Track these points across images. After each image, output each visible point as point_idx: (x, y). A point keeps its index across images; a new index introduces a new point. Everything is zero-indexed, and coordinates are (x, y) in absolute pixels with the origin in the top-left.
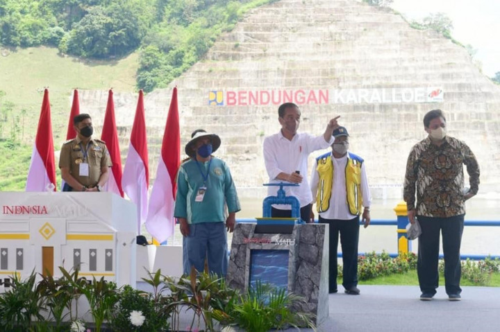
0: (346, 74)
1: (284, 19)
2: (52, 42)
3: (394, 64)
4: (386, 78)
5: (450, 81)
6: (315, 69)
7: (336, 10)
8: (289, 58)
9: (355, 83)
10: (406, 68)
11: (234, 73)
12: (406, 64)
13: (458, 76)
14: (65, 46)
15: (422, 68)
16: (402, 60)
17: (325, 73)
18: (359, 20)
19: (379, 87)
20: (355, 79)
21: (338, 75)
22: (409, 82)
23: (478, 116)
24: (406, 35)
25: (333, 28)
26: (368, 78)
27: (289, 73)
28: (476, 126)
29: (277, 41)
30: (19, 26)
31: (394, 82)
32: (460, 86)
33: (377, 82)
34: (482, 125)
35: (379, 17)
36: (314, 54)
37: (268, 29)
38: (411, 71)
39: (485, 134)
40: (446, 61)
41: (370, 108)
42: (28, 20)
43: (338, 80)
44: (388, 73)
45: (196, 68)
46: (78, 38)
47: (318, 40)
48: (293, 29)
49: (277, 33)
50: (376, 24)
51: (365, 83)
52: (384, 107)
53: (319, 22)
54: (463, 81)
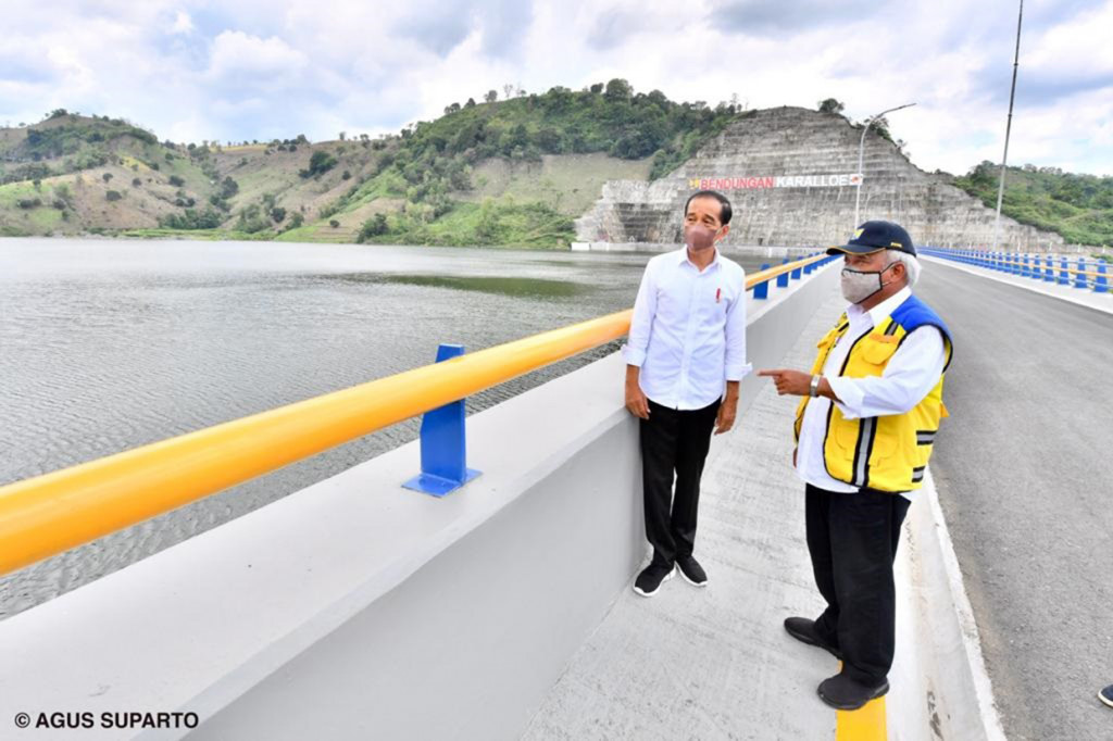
0: (792, 165)
1: (754, 127)
2: (605, 149)
3: (831, 157)
4: (822, 167)
5: (873, 169)
6: (769, 163)
7: (796, 118)
8: (752, 155)
9: (795, 172)
10: (839, 160)
11: (712, 166)
12: (840, 156)
13: (880, 164)
14: (611, 152)
15: (851, 159)
16: (838, 153)
17: (776, 165)
18: (811, 124)
19: (814, 174)
20: (796, 169)
21: (785, 166)
22: (839, 170)
23: (888, 195)
24: (846, 134)
25: (789, 132)
26: (807, 168)
27: (750, 166)
28: (883, 204)
29: (747, 143)
30: (586, 141)
31: (827, 170)
32: (880, 173)
33: (814, 170)
34: (890, 202)
35: (828, 121)
36: (771, 151)
37: (742, 134)
38: (843, 162)
39: (890, 210)
40: (873, 154)
41: (802, 190)
42: (592, 135)
43: (784, 170)
44: (823, 164)
45: (687, 164)
46: (620, 146)
47: (777, 140)
48: (760, 134)
49: (747, 137)
50: (824, 127)
51: (804, 171)
52: (813, 189)
53: (781, 127)
54: (883, 169)
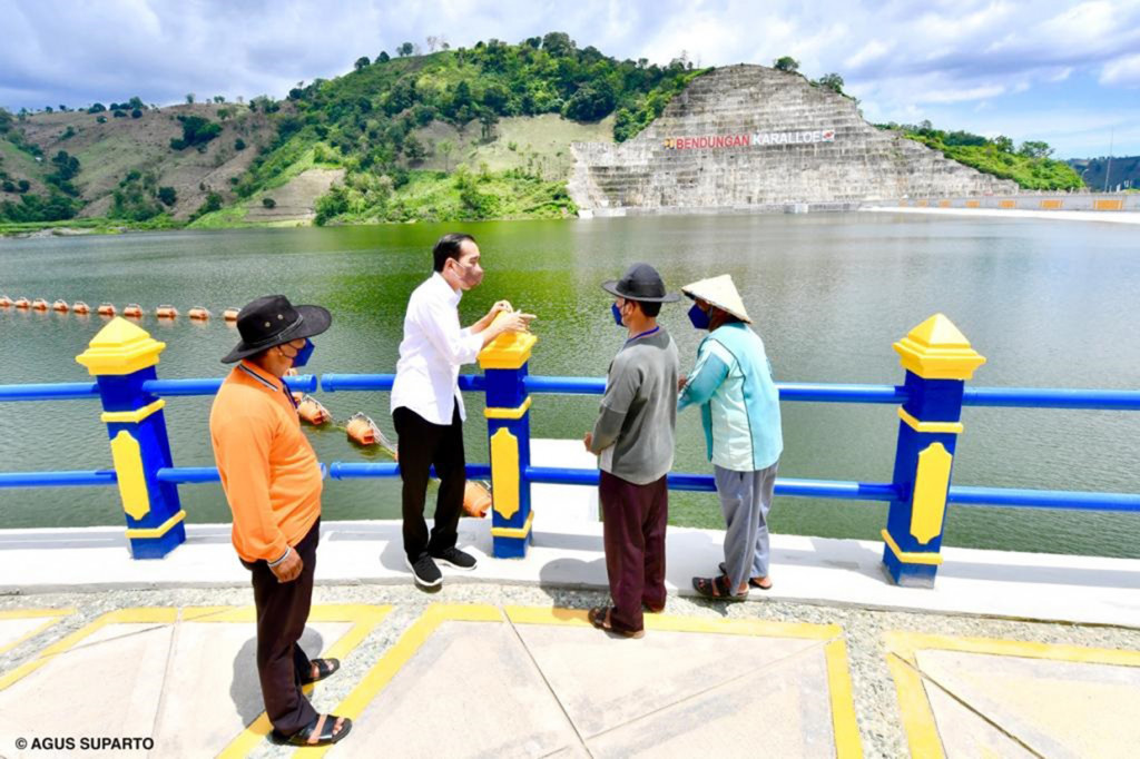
0: (763, 123)
1: (717, 85)
2: (556, 110)
3: (797, 114)
4: (792, 125)
5: (840, 126)
6: (739, 121)
7: (756, 76)
8: (719, 113)
9: (767, 130)
10: (806, 117)
11: (682, 126)
12: (807, 114)
13: (846, 121)
14: (564, 112)
15: (818, 116)
16: (804, 111)
17: (746, 123)
18: (772, 82)
19: (786, 131)
20: (768, 126)
21: (756, 124)
22: (808, 127)
23: (860, 151)
24: (807, 92)
25: (752, 89)
26: (778, 126)
27: (720, 124)
28: (858, 158)
29: (712, 101)
30: (535, 100)
31: (796, 127)
32: (847, 129)
33: (784, 128)
34: (863, 157)
35: (787, 79)
36: (738, 109)
37: (705, 92)
38: (811, 119)
39: (865, 164)
40: (836, 111)
41: (779, 147)
42: (540, 94)
43: (756, 128)
44: (792, 121)
45: (654, 123)
46: (574, 104)
47: (741, 99)
48: (724, 92)
49: (711, 95)
50: (785, 85)
51: (776, 129)
52: (789, 146)
53: (743, 85)
54: (849, 125)
